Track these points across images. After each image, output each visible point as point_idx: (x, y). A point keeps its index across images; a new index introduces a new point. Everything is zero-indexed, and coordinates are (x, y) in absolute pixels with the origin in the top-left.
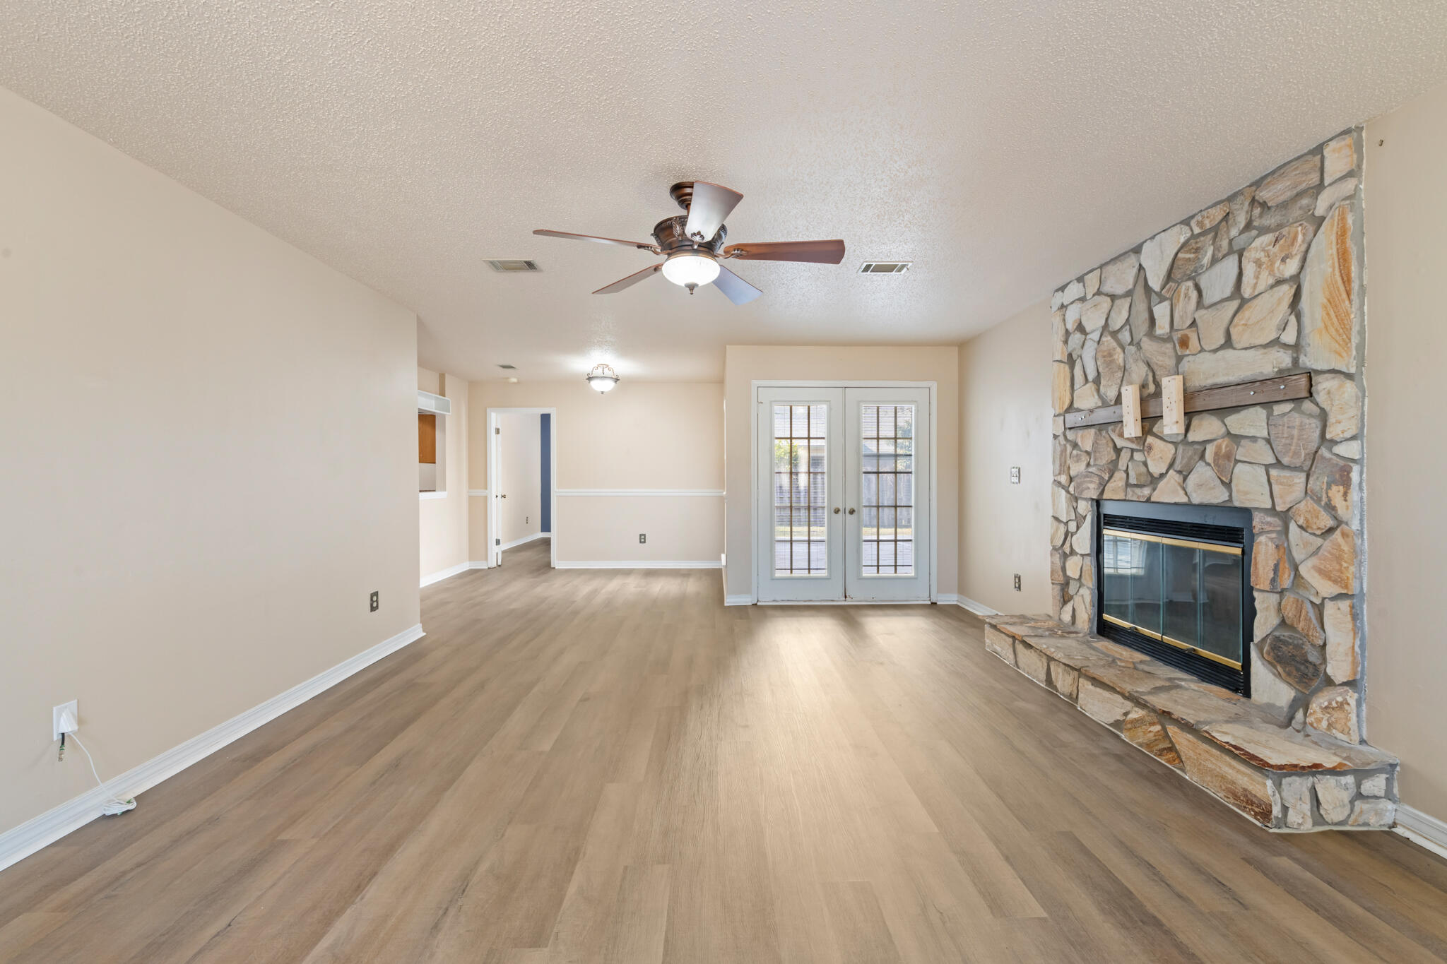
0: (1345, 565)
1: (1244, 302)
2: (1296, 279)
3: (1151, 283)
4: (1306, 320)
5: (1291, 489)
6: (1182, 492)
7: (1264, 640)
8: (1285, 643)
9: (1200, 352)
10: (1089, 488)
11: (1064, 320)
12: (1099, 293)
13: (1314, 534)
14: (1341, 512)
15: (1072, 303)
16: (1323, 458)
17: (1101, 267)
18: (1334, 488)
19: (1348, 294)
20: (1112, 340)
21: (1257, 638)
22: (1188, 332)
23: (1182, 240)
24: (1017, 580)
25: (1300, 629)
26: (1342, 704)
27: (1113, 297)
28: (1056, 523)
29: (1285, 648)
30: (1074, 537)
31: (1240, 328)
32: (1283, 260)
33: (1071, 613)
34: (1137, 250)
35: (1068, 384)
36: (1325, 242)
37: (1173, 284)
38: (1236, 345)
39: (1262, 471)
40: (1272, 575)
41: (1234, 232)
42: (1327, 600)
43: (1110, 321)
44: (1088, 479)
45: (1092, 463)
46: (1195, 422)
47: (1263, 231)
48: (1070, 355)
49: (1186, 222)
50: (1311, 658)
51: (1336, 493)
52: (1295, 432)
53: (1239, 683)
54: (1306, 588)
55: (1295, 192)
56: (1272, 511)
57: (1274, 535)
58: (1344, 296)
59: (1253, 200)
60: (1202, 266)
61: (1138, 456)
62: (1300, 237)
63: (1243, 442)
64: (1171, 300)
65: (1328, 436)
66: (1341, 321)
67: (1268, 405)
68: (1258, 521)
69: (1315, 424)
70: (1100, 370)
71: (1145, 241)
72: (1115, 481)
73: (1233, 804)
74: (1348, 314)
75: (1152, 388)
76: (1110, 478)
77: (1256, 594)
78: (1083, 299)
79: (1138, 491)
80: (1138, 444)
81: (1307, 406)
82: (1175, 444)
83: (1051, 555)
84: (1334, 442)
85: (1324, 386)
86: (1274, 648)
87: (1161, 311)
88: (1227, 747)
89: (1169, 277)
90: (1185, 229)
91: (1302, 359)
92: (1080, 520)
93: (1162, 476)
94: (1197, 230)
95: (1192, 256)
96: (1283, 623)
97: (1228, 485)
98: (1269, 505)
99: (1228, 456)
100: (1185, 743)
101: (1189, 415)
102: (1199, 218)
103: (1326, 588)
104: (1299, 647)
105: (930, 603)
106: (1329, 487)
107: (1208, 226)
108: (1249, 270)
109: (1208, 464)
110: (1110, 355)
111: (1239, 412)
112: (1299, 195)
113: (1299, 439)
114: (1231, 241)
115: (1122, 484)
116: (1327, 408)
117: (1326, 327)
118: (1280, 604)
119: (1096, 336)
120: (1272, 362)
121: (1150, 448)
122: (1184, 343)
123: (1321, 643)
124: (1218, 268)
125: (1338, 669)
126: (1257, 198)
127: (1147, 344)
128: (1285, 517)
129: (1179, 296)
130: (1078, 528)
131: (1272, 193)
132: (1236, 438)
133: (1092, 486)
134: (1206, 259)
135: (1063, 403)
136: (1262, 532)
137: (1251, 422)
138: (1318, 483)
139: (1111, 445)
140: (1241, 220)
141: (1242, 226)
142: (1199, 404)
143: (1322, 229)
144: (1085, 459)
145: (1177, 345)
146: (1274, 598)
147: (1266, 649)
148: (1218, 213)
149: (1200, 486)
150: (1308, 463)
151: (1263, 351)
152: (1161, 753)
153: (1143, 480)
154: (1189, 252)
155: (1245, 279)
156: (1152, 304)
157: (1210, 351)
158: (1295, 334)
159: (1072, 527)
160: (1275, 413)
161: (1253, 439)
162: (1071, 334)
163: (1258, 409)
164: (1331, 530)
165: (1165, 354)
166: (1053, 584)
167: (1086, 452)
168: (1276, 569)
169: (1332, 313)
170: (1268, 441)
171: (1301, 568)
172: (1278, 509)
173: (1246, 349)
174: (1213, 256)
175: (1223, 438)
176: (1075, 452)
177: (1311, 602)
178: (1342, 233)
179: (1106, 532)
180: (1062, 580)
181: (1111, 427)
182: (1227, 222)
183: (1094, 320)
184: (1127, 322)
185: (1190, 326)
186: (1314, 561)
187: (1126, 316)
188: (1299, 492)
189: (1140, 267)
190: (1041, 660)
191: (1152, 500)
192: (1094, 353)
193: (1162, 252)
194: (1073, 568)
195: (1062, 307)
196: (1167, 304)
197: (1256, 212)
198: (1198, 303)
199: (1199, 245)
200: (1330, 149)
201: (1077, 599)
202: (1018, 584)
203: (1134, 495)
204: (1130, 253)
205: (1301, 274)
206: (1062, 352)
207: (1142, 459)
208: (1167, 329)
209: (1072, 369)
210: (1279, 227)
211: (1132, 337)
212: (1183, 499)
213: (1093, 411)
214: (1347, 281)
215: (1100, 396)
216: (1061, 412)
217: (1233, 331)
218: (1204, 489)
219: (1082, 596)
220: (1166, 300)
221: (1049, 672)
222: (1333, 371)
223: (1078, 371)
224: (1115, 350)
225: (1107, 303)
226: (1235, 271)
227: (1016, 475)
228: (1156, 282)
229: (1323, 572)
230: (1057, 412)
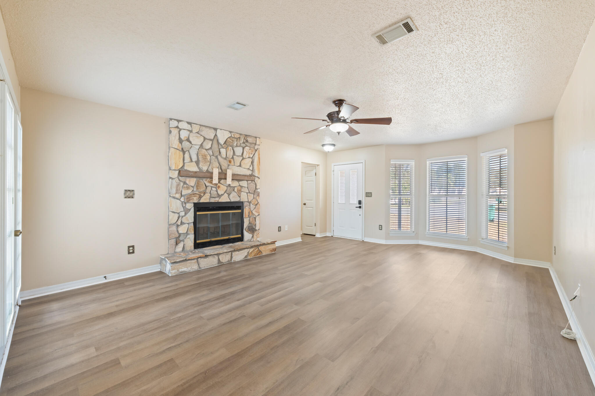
0: (259, 210)
1: (243, 159)
2: (252, 158)
3: (219, 141)
4: (254, 167)
6: (229, 199)
7: (246, 227)
9: (234, 165)
10: (194, 199)
11: (179, 134)
12: (198, 133)
13: (254, 205)
14: (258, 201)
15: (184, 129)
16: (256, 192)
17: (200, 125)
20: (206, 152)
22: (231, 160)
23: (229, 136)
24: (131, 248)
25: (253, 223)
27: (205, 139)
28: (172, 214)
29: (250, 228)
30: (184, 218)
31: (243, 163)
32: (251, 154)
33: (182, 247)
34: (215, 129)
35: (182, 159)
36: (257, 154)
37: (226, 145)
38: (241, 167)
39: (246, 193)
40: (248, 214)
42: (257, 217)
43: (203, 145)
44: (194, 196)
45: (195, 190)
47: (246, 146)
48: (182, 149)
49: (231, 132)
50: (254, 228)
51: (258, 198)
52: (252, 187)
53: (241, 239)
54: (253, 215)
55: (252, 142)
56: (248, 202)
57: (248, 206)
58: (259, 165)
59: (244, 138)
60: (234, 146)
61: (213, 189)
62: (254, 151)
63: (243, 188)
64: (226, 149)
65: (257, 188)
67: (247, 181)
68: (245, 204)
69: (255, 185)
70: (200, 159)
71: (218, 129)
72: (205, 196)
74: (259, 168)
76: (204, 195)
77: (244, 219)
78: (191, 131)
80: (215, 185)
81: (253, 182)
82: (227, 187)
85: (256, 179)
86: (248, 228)
87: (223, 151)
89: (225, 143)
91: (253, 173)
92: (187, 211)
93: (222, 195)
94: (233, 136)
96: (249, 223)
97: (240, 197)
99: (240, 190)
100: (263, 248)
101: (233, 180)
102: (233, 133)
103: (256, 214)
104: (252, 226)
107: (235, 137)
108: (245, 152)
109: (235, 192)
111: (242, 181)
114: (240, 144)
115: (208, 197)
116: (256, 183)
117: (257, 169)
118: (249, 220)
119: (198, 147)
120: (249, 173)
121: (219, 187)
122: (230, 162)
123: (255, 224)
124: (238, 148)
125: (257, 228)
126: (245, 138)
127: (219, 158)
128: (250, 203)
129: (229, 149)
130: (186, 214)
131: (250, 140)
132: (242, 187)
133: (195, 198)
134: (235, 144)
135: (178, 166)
136: (246, 206)
137: (244, 184)
139: (204, 185)
140: (242, 141)
143: (257, 152)
144: (191, 188)
145: (228, 162)
147: (247, 229)
148: (238, 136)
149: (233, 197)
150: (254, 192)
151: (247, 170)
152: (257, 254)
153: (216, 196)
154: (231, 140)
155: (244, 154)
157: (237, 166)
158: (252, 168)
159: (182, 214)
160: (248, 182)
161: (245, 187)
162: (183, 141)
163: (245, 181)
164: (257, 204)
165: (225, 163)
166: (170, 239)
167: (191, 186)
168: (249, 213)
170: (248, 188)
171: (253, 212)
173: (244, 168)
175: (238, 186)
176: (185, 186)
177: (254, 217)
178: (259, 154)
179: (198, 213)
180: (177, 235)
181: (206, 179)
182: (240, 139)
183: (197, 141)
184: (211, 148)
185: (231, 158)
186: (255, 210)
187: (210, 146)
188: (252, 198)
189: (216, 135)
190: (215, 258)
191: (219, 201)
192: (196, 153)
193: (224, 135)
194: (183, 229)
195: (177, 127)
196: (225, 149)
197: (245, 141)
198: (233, 153)
199: (233, 140)
200: (258, 139)
201: (185, 240)
202: (131, 250)
203: (213, 200)
204: (212, 128)
205: (253, 158)
206: (178, 146)
207: (215, 190)
208: (225, 156)
209: (184, 154)
210: (249, 147)
211: (213, 154)
212: (229, 201)
213: (196, 172)
214: (260, 163)
215: (199, 168)
216: (176, 169)
217: (241, 163)
218: (234, 198)
219: (189, 238)
220: (224, 148)
221: (219, 259)
222: (257, 177)
223: (187, 155)
224: (207, 155)
225: (202, 139)
226: (242, 151)
227: (129, 194)
228: (222, 142)
229: (256, 212)
230: (173, 168)
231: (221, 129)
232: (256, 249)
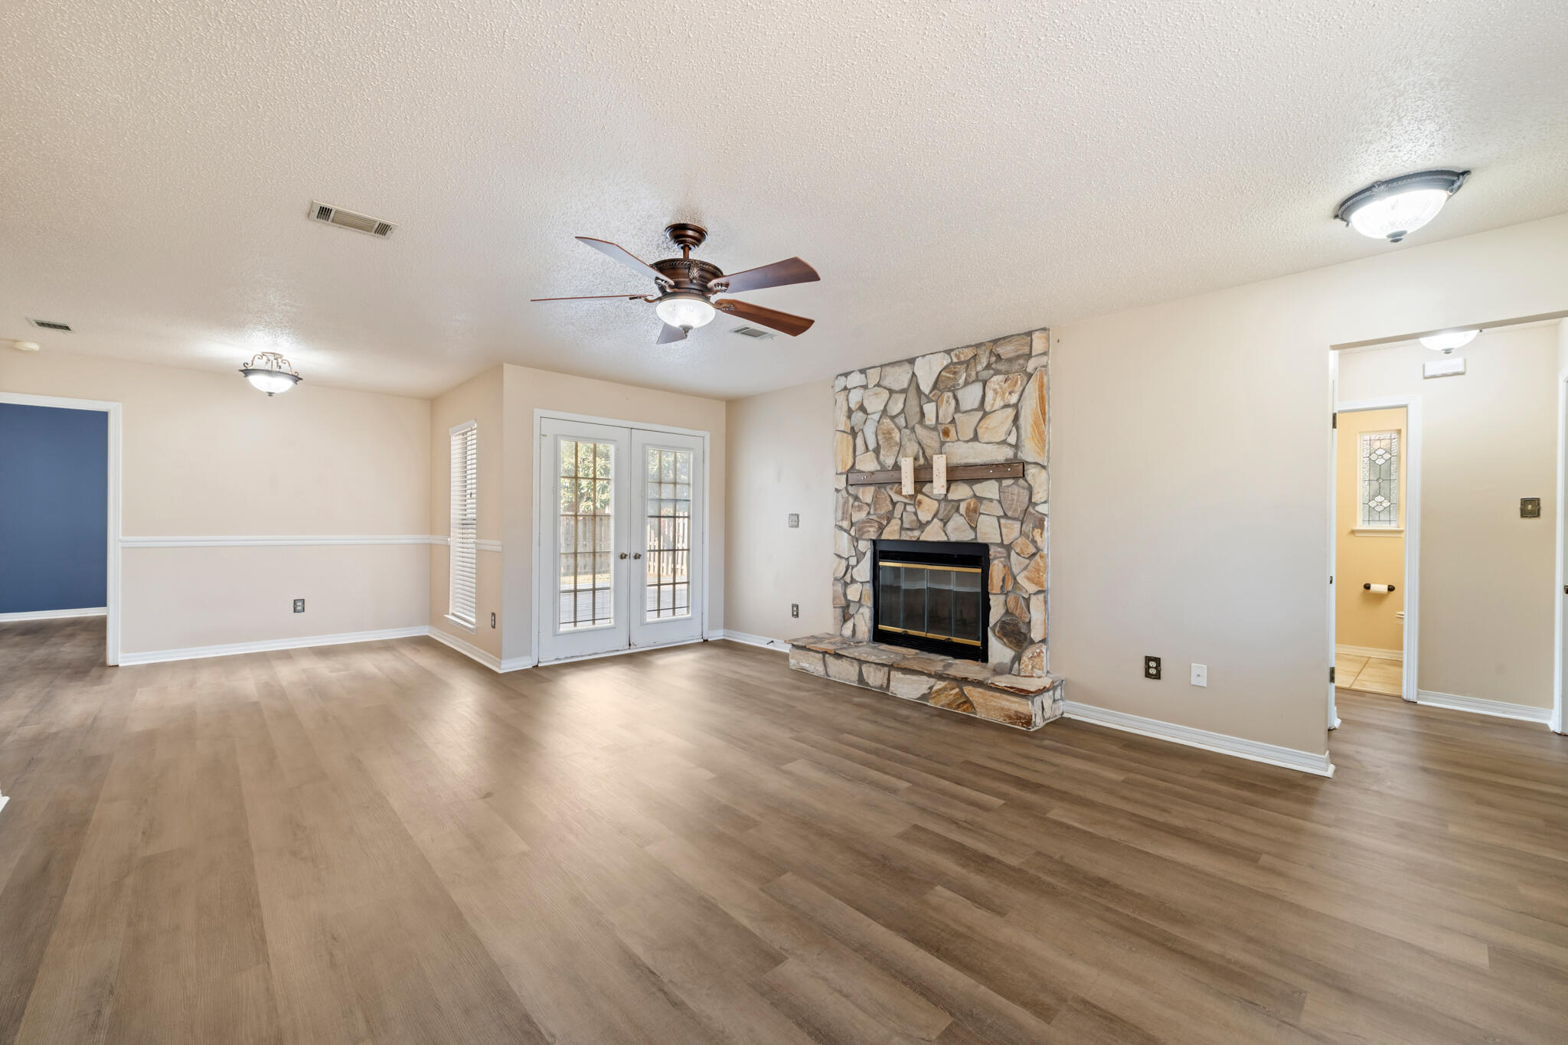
0: (1041, 574)
1: (985, 414)
2: (1016, 406)
3: (922, 388)
4: (1023, 432)
5: (1012, 531)
6: (943, 534)
7: (996, 624)
8: (1008, 624)
9: (957, 441)
10: (868, 531)
11: (848, 400)
12: (878, 385)
13: (1024, 557)
14: (1039, 544)
15: (855, 388)
16: (1031, 513)
17: (882, 366)
18: (1036, 530)
19: (1044, 421)
20: (891, 423)
21: (991, 624)
22: (948, 426)
23: (945, 364)
24: (795, 609)
25: (1017, 614)
26: (1039, 653)
27: (891, 392)
28: (838, 559)
29: (1008, 627)
30: (855, 569)
31: (983, 429)
32: (1010, 393)
33: (852, 628)
34: (911, 361)
35: (851, 450)
36: (1032, 387)
37: (938, 392)
38: (980, 439)
39: (995, 520)
40: (1001, 584)
41: (979, 368)
42: (1032, 596)
43: (888, 408)
44: (868, 524)
45: (872, 512)
46: (953, 487)
47: (998, 372)
48: (852, 428)
49: (948, 352)
50: (1023, 631)
51: (1037, 532)
52: (1015, 497)
53: (980, 654)
54: (1020, 590)
55: (1016, 354)
56: (1002, 545)
57: (1002, 559)
58: (1042, 421)
59: (991, 351)
60: (959, 385)
61: (909, 508)
62: (1019, 382)
63: (984, 502)
64: (937, 402)
65: (1033, 500)
66: (1040, 435)
67: (999, 479)
68: (993, 551)
69: (1026, 493)
70: (880, 443)
71: (918, 357)
72: (891, 526)
73: (1009, 723)
74: (1044, 432)
75: (922, 461)
76: (888, 524)
77: (991, 597)
78: (865, 387)
79: (909, 533)
80: (911, 499)
81: (1021, 482)
82: (939, 501)
83: (833, 585)
84: (1036, 504)
85: (1031, 471)
86: (1002, 628)
87: (929, 409)
88: (1006, 689)
89: (935, 386)
90: (947, 356)
91: (1019, 454)
92: (860, 556)
93: (928, 523)
94: (955, 360)
95: (951, 376)
96: (1007, 612)
97: (974, 529)
98: (1000, 541)
99: (975, 510)
100: (977, 695)
101: (950, 482)
102: (956, 352)
103: (1031, 588)
104: (1016, 625)
105: (702, 640)
106: (1033, 530)
107: (963, 359)
108: (990, 394)
109: (962, 515)
110: (890, 433)
111: (981, 482)
112: (1018, 357)
113: (1017, 501)
114: (977, 373)
115: (897, 528)
116: (1032, 485)
117: (1033, 438)
118: (1006, 601)
119: (876, 417)
120: (1002, 454)
121: (920, 503)
122: (946, 433)
123: (1028, 620)
124: (969, 388)
125: (1036, 634)
126: (993, 350)
127: (918, 429)
128: (1008, 548)
129: (943, 401)
130: (858, 562)
131: (1006, 350)
132: (980, 499)
133: (871, 529)
134: (961, 381)
135: (846, 465)
136: (995, 559)
137: (989, 489)
138: (1028, 527)
139: (889, 499)
140: (984, 362)
141: (984, 365)
142: (959, 475)
143: (1031, 380)
144: (866, 508)
145: (941, 434)
146: (1002, 598)
147: (997, 630)
148: (969, 353)
149: (956, 529)
150: (1022, 516)
151: (997, 446)
152: (958, 707)
153: (914, 525)
154: (949, 372)
155: (987, 399)
156: (922, 403)
157: (964, 441)
158: (1016, 439)
159: (853, 561)
160: (1003, 485)
161: (991, 500)
162: (853, 412)
163: (993, 481)
164: (1034, 555)
165: (933, 438)
166: (834, 607)
167: (867, 504)
168: (1003, 580)
169: (1036, 431)
170: (1000, 502)
171: (1018, 578)
172: (1005, 543)
173: (987, 443)
174: (966, 379)
175: (971, 498)
176: (856, 504)
177: (1023, 598)
178: (1041, 386)
179: (881, 564)
180: (843, 603)
181: (890, 486)
182: (975, 360)
183: (875, 405)
184: (903, 411)
185: (950, 423)
186: (1025, 573)
187: (902, 407)
188: (1016, 533)
189: (914, 374)
190: (852, 665)
191: (921, 539)
192: (875, 429)
193: (930, 368)
194: (853, 593)
195: (845, 388)
196: (934, 404)
197: (993, 359)
198: (956, 408)
199: (956, 370)
200: (1035, 336)
201: (856, 616)
202: (796, 612)
203: (907, 536)
204: (906, 362)
205: (1019, 404)
206: (846, 425)
207: (914, 510)
208: (934, 422)
209: (854, 439)
210: (1007, 373)
211: (907, 423)
212: (944, 539)
213: (872, 473)
214: (1043, 413)
215: (879, 462)
216: (844, 471)
217: (979, 431)
218: (958, 531)
219: (862, 614)
220: (933, 401)
221: (861, 673)
222: (1036, 463)
223: (859, 441)
224: (893, 429)
225: (886, 394)
226: (981, 393)
227: (795, 520)
228: (926, 388)
229: (1029, 579)
230: (840, 471)
231: (924, 356)
232: (953, 689)
